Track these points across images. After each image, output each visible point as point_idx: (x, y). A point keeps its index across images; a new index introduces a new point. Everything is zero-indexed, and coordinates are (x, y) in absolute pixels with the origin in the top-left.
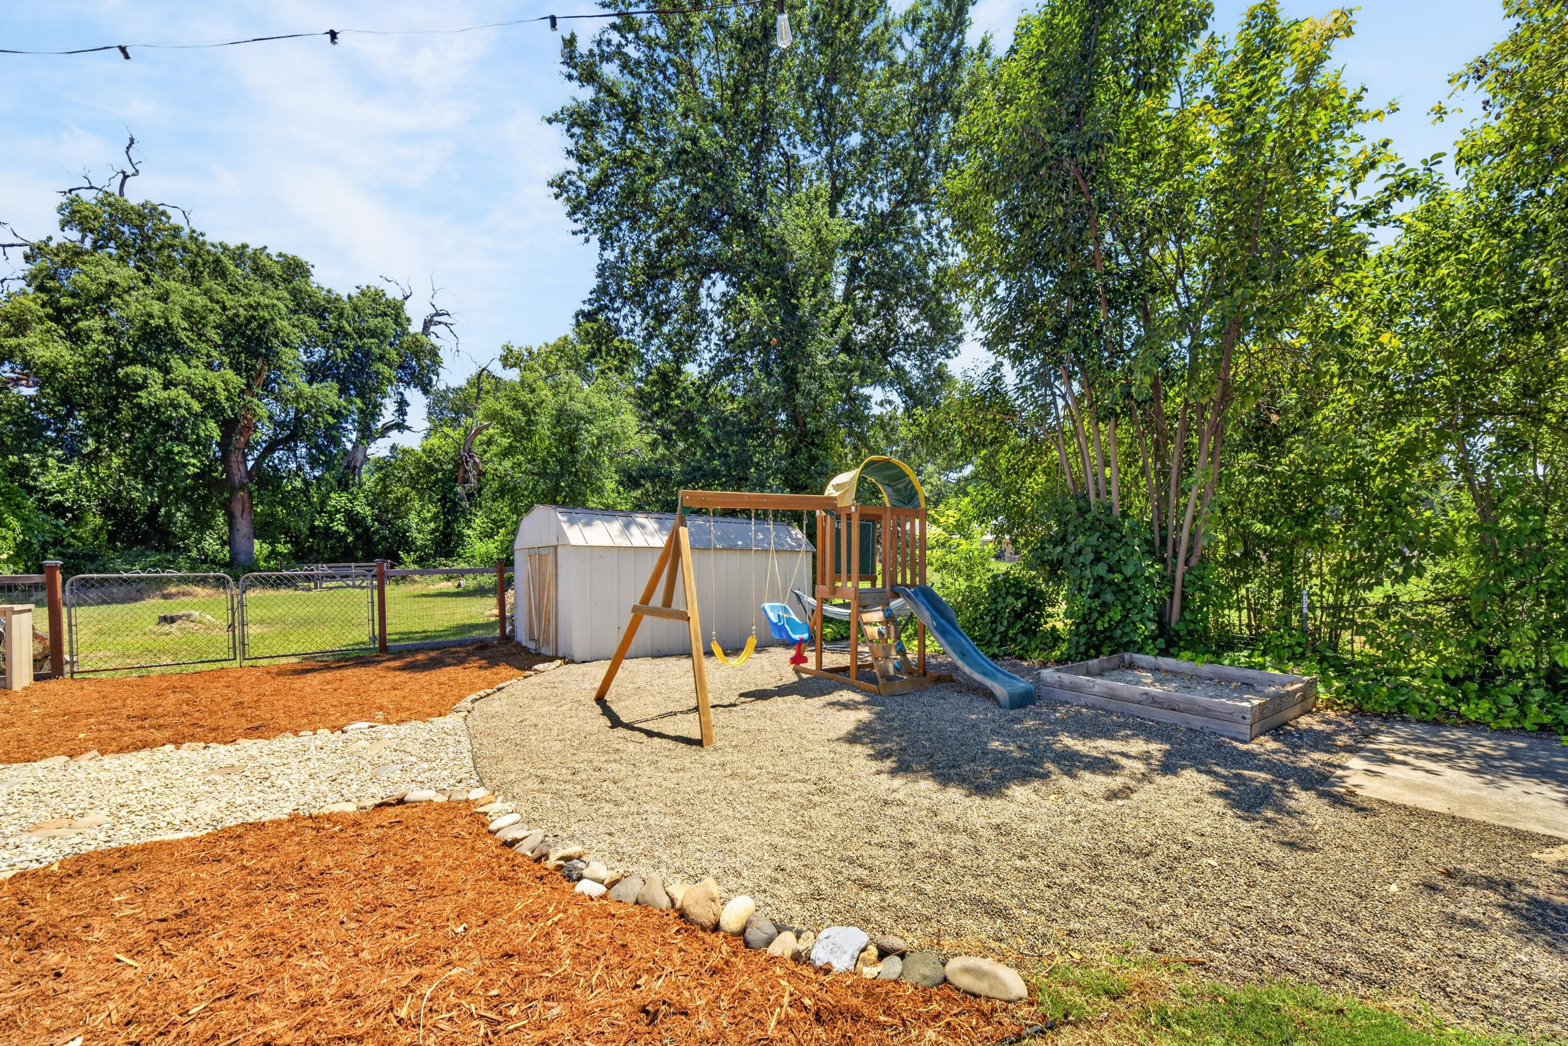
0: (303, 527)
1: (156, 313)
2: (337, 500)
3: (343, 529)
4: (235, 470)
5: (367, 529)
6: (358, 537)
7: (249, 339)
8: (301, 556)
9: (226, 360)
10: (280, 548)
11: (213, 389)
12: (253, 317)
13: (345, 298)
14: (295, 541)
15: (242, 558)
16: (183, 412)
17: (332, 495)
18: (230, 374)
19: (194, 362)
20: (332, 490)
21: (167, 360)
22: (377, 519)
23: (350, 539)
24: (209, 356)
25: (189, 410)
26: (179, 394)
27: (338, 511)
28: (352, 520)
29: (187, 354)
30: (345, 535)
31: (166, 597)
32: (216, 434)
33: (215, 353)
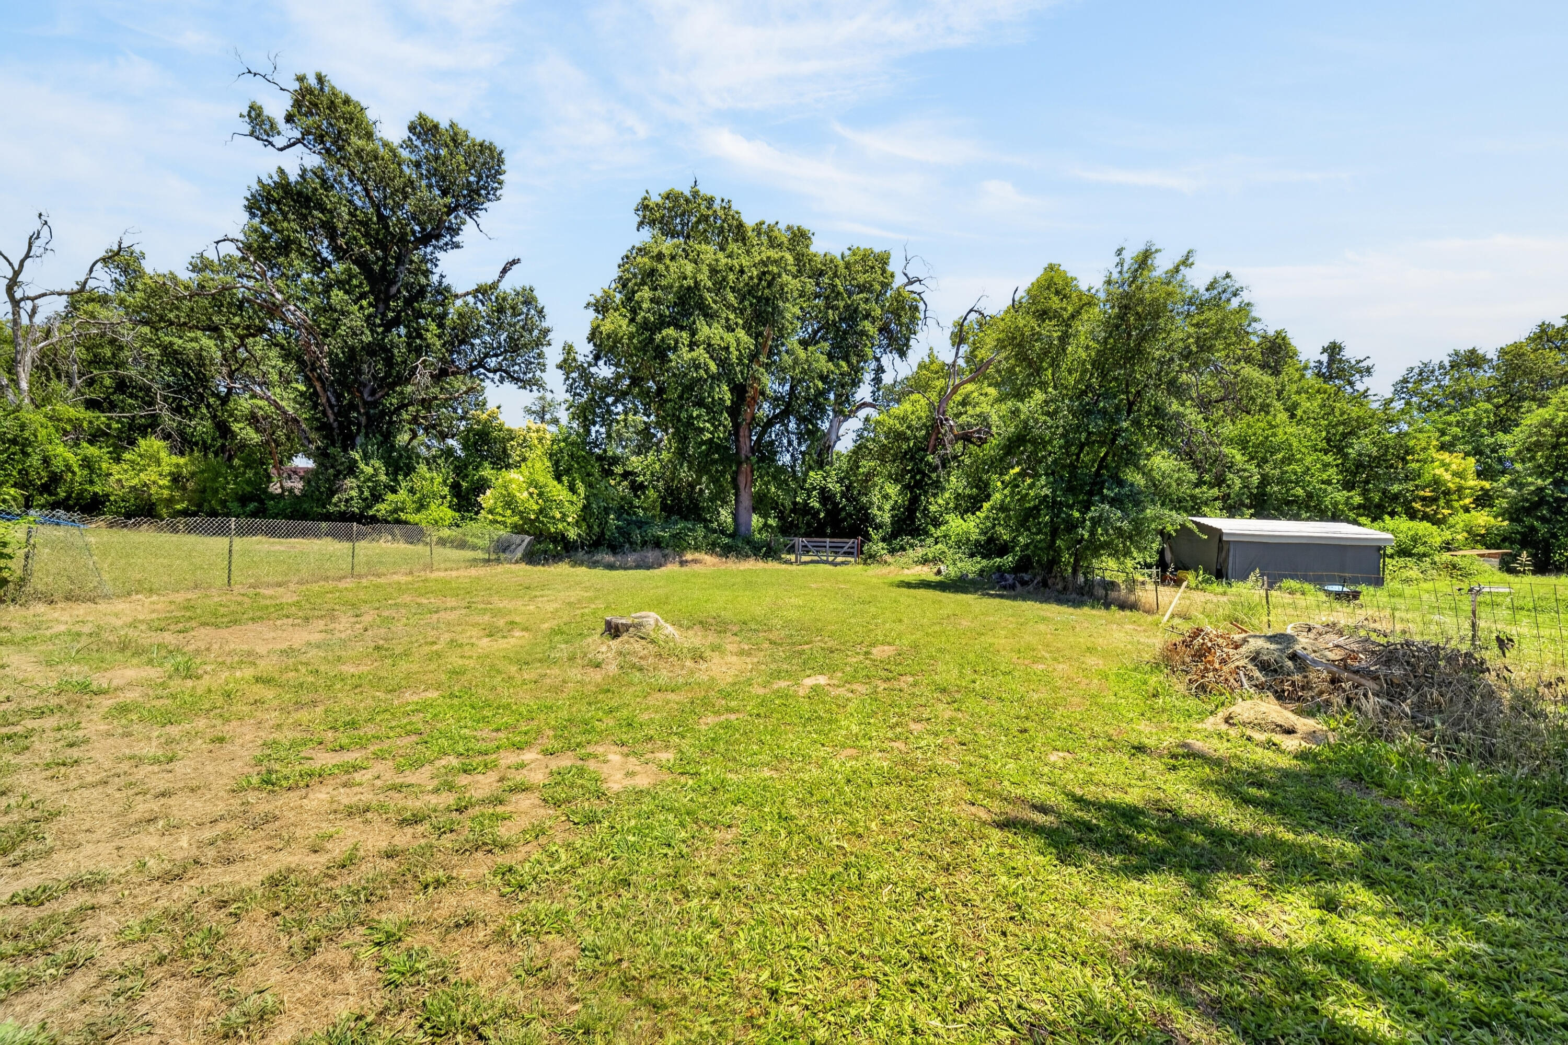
0: (788, 504)
1: (689, 274)
2: (815, 477)
3: (817, 505)
4: (742, 444)
5: (836, 505)
6: (828, 512)
7: (759, 299)
8: (786, 529)
9: (740, 322)
10: (772, 522)
11: (727, 349)
12: (764, 273)
13: (839, 257)
14: (781, 517)
15: (743, 529)
16: (702, 372)
17: (811, 473)
18: (741, 334)
19: (715, 325)
20: (811, 468)
21: (694, 323)
22: (843, 495)
23: (822, 515)
24: (727, 319)
25: (707, 371)
26: (700, 353)
27: (814, 488)
28: (825, 496)
29: (710, 316)
30: (818, 512)
31: (683, 563)
32: (728, 397)
33: (732, 316)
